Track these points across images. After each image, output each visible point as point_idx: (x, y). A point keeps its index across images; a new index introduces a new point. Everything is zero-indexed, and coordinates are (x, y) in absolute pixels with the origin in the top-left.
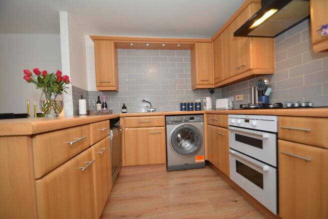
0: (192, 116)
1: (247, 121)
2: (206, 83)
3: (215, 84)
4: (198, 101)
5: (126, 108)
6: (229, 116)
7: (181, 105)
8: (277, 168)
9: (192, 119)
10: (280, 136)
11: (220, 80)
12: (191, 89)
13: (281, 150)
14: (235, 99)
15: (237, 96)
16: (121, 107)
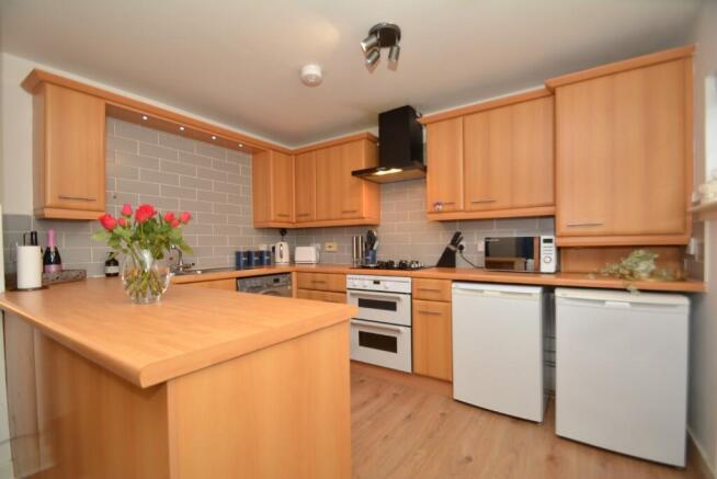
0: (276, 277)
1: (377, 282)
2: (284, 219)
3: (297, 222)
4: (263, 248)
5: (116, 263)
6: (348, 276)
7: (238, 254)
8: (411, 327)
9: (277, 281)
10: (415, 295)
11: (308, 218)
12: (252, 226)
13: (416, 308)
14: (323, 247)
15: (328, 244)
16: (103, 262)
